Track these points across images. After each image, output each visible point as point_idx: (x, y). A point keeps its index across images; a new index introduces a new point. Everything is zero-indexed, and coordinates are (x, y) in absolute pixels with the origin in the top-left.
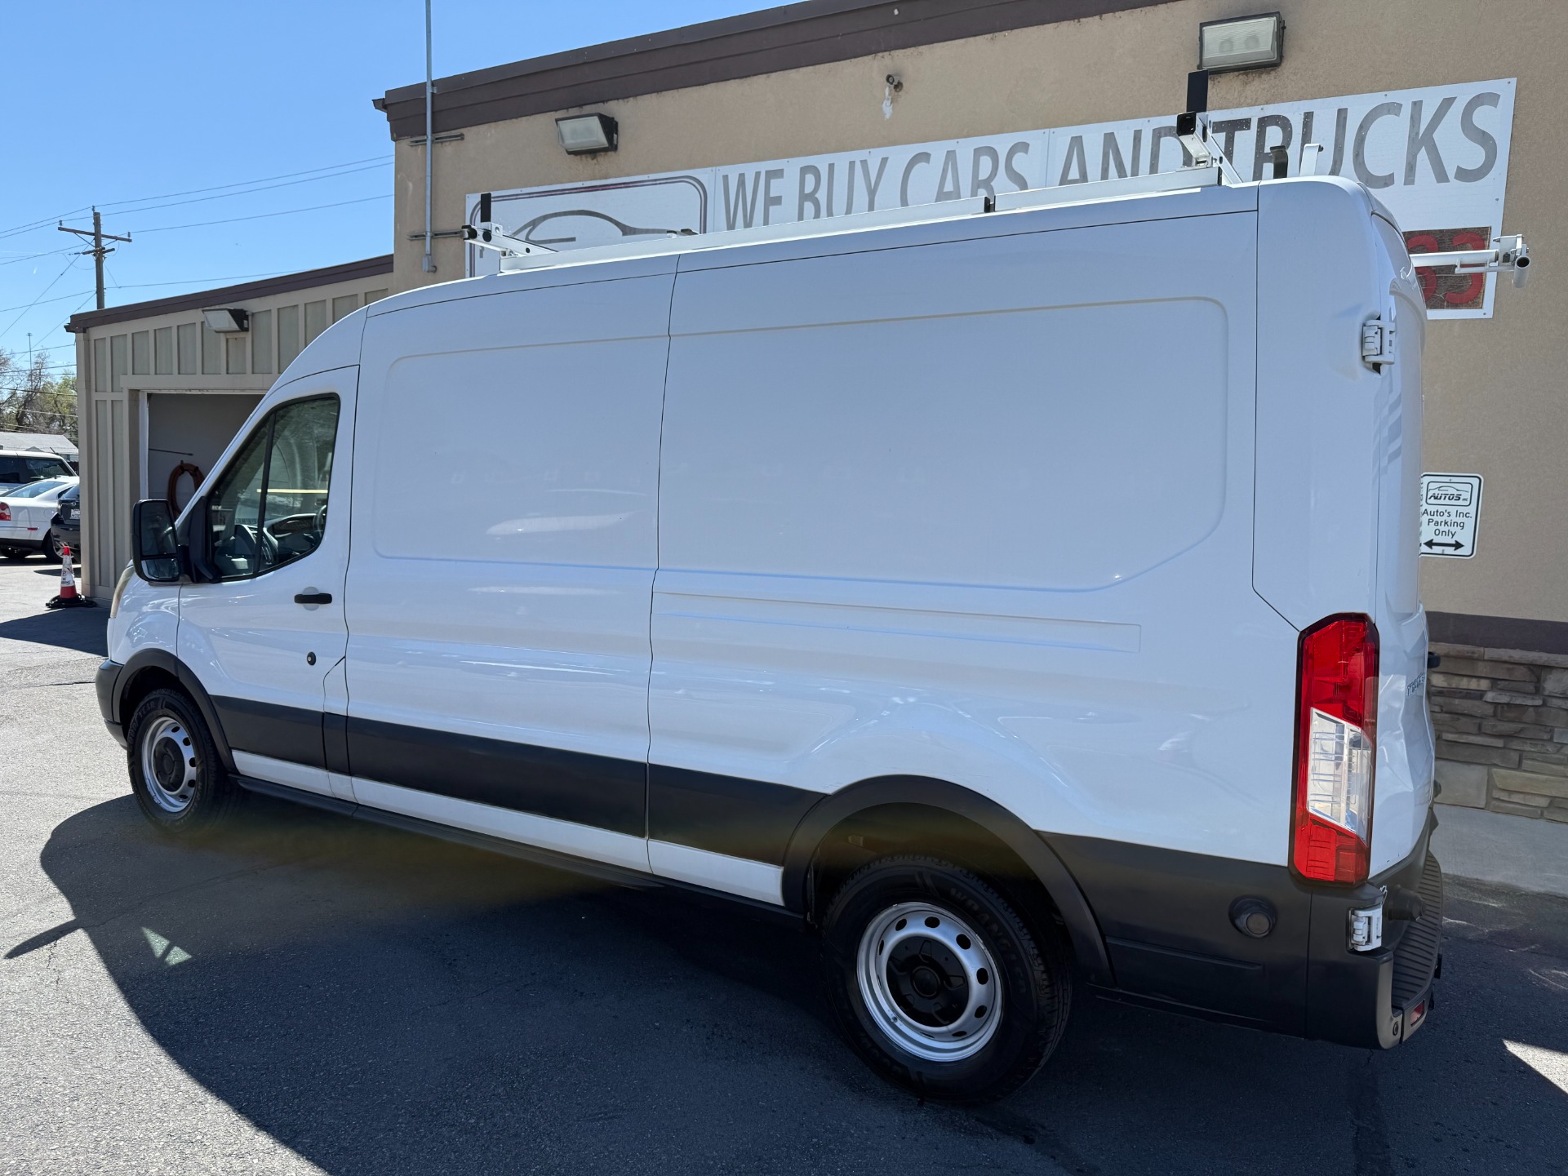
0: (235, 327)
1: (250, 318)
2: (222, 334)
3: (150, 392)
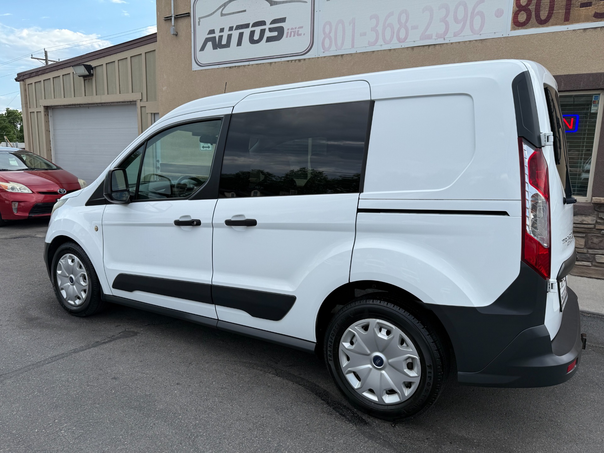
1: (94, 69)
2: (81, 77)
3: (53, 107)
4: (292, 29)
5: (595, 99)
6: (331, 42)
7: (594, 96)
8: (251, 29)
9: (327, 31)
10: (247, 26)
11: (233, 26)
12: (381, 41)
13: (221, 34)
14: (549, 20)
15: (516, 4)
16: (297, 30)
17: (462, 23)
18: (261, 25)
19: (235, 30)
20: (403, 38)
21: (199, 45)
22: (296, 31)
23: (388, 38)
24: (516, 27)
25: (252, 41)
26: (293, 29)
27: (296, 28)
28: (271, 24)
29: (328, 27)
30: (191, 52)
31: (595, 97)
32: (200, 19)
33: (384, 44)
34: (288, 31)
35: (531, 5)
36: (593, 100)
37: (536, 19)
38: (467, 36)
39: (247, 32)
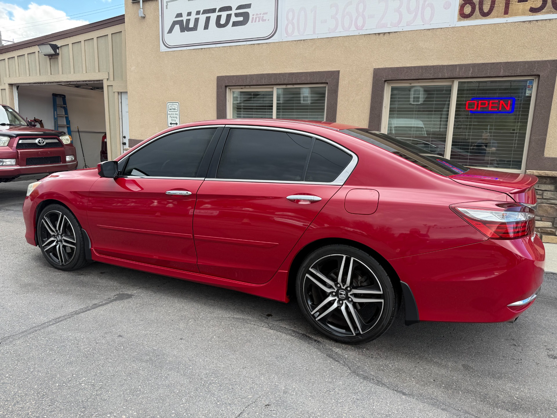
0: (52, 52)
1: (60, 49)
2: (47, 56)
3: (18, 85)
4: (257, 15)
6: (294, 28)
8: (217, 14)
9: (290, 17)
10: (213, 11)
11: (200, 11)
12: (340, 29)
13: (188, 18)
14: (491, 12)
16: (261, 15)
17: (414, 13)
18: (227, 10)
19: (202, 14)
20: (360, 26)
21: (167, 28)
22: (260, 17)
23: (347, 25)
24: (462, 18)
25: (219, 25)
26: (258, 15)
27: (260, 14)
28: (237, 9)
29: (291, 14)
30: (159, 34)
31: (529, 82)
33: (343, 31)
34: (253, 17)
36: (528, 85)
37: (479, 11)
38: (419, 25)
39: (213, 17)
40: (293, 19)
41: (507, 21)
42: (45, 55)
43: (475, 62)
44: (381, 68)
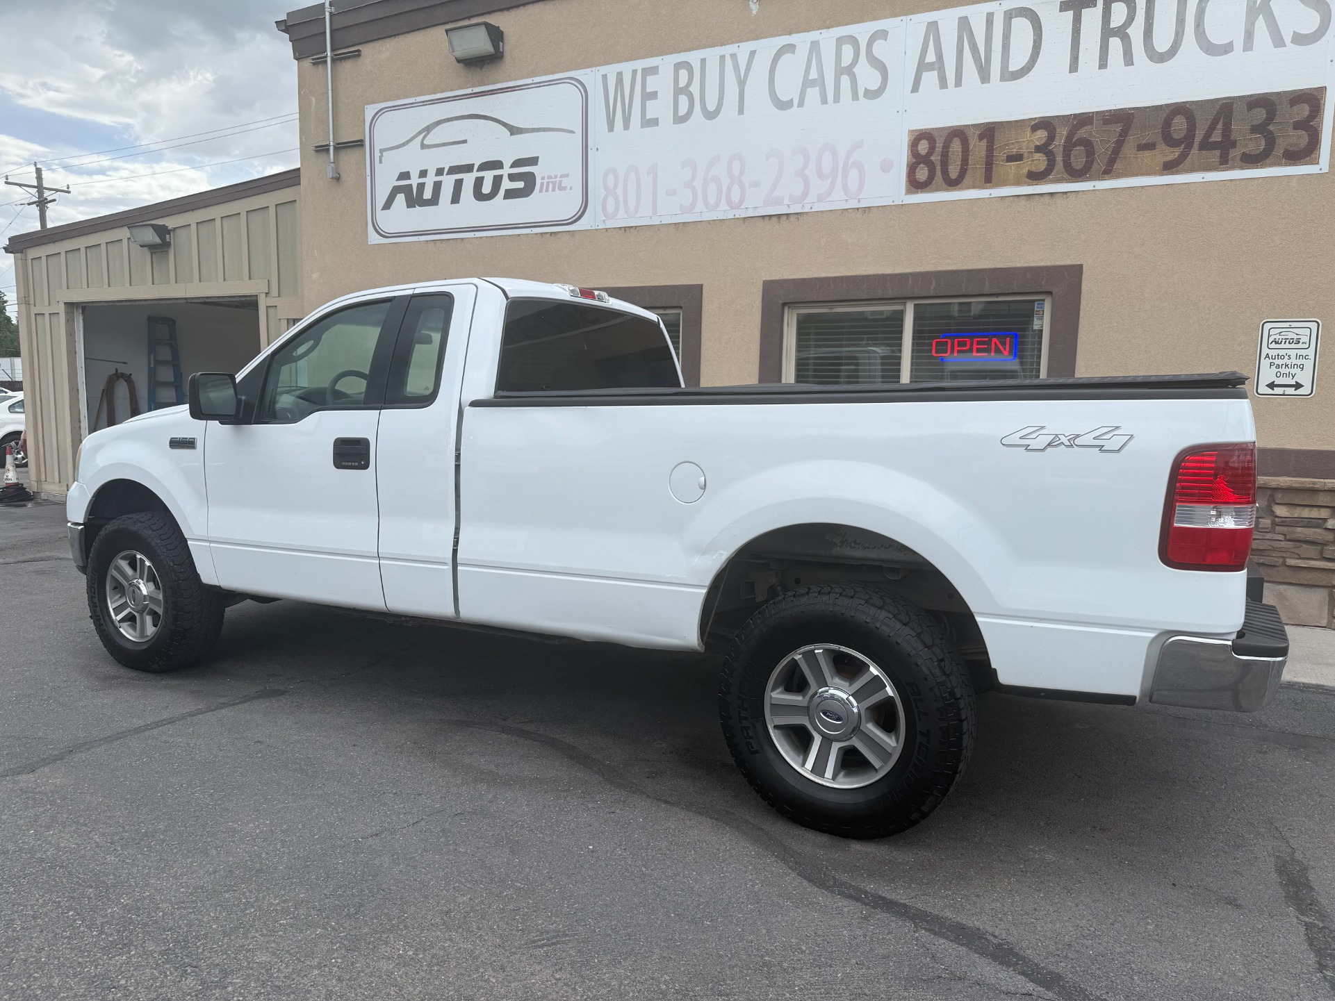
0: (158, 240)
1: (172, 233)
2: (146, 248)
3: (84, 305)
4: (550, 177)
5: (1038, 308)
6: (617, 203)
7: (1036, 303)
8: (475, 174)
9: (611, 183)
10: (468, 168)
11: (444, 168)
12: (700, 206)
13: (422, 180)
14: (962, 179)
15: (912, 152)
16: (558, 179)
17: (830, 180)
18: (495, 168)
19: (447, 174)
20: (737, 201)
21: (381, 200)
22: (556, 181)
23: (712, 199)
24: (913, 189)
25: (479, 195)
26: (552, 178)
27: (556, 177)
28: (512, 166)
29: (611, 178)
30: (366, 211)
31: (1038, 304)
32: (382, 151)
33: (706, 210)
34: (543, 181)
35: (934, 155)
36: (1036, 309)
37: (943, 177)
38: (838, 201)
39: (469, 179)
40: (615, 187)
41: (990, 194)
42: (141, 246)
43: (939, 268)
44: (776, 280)
